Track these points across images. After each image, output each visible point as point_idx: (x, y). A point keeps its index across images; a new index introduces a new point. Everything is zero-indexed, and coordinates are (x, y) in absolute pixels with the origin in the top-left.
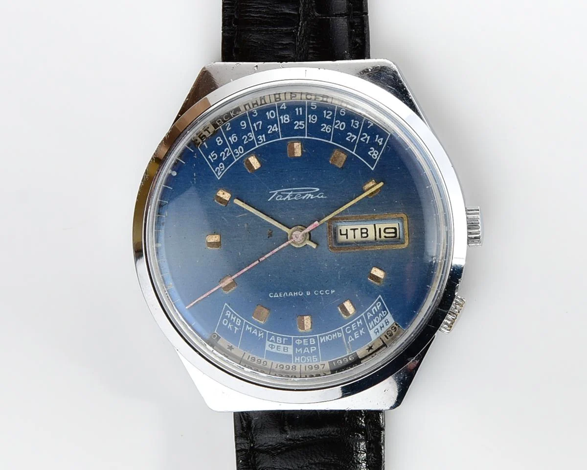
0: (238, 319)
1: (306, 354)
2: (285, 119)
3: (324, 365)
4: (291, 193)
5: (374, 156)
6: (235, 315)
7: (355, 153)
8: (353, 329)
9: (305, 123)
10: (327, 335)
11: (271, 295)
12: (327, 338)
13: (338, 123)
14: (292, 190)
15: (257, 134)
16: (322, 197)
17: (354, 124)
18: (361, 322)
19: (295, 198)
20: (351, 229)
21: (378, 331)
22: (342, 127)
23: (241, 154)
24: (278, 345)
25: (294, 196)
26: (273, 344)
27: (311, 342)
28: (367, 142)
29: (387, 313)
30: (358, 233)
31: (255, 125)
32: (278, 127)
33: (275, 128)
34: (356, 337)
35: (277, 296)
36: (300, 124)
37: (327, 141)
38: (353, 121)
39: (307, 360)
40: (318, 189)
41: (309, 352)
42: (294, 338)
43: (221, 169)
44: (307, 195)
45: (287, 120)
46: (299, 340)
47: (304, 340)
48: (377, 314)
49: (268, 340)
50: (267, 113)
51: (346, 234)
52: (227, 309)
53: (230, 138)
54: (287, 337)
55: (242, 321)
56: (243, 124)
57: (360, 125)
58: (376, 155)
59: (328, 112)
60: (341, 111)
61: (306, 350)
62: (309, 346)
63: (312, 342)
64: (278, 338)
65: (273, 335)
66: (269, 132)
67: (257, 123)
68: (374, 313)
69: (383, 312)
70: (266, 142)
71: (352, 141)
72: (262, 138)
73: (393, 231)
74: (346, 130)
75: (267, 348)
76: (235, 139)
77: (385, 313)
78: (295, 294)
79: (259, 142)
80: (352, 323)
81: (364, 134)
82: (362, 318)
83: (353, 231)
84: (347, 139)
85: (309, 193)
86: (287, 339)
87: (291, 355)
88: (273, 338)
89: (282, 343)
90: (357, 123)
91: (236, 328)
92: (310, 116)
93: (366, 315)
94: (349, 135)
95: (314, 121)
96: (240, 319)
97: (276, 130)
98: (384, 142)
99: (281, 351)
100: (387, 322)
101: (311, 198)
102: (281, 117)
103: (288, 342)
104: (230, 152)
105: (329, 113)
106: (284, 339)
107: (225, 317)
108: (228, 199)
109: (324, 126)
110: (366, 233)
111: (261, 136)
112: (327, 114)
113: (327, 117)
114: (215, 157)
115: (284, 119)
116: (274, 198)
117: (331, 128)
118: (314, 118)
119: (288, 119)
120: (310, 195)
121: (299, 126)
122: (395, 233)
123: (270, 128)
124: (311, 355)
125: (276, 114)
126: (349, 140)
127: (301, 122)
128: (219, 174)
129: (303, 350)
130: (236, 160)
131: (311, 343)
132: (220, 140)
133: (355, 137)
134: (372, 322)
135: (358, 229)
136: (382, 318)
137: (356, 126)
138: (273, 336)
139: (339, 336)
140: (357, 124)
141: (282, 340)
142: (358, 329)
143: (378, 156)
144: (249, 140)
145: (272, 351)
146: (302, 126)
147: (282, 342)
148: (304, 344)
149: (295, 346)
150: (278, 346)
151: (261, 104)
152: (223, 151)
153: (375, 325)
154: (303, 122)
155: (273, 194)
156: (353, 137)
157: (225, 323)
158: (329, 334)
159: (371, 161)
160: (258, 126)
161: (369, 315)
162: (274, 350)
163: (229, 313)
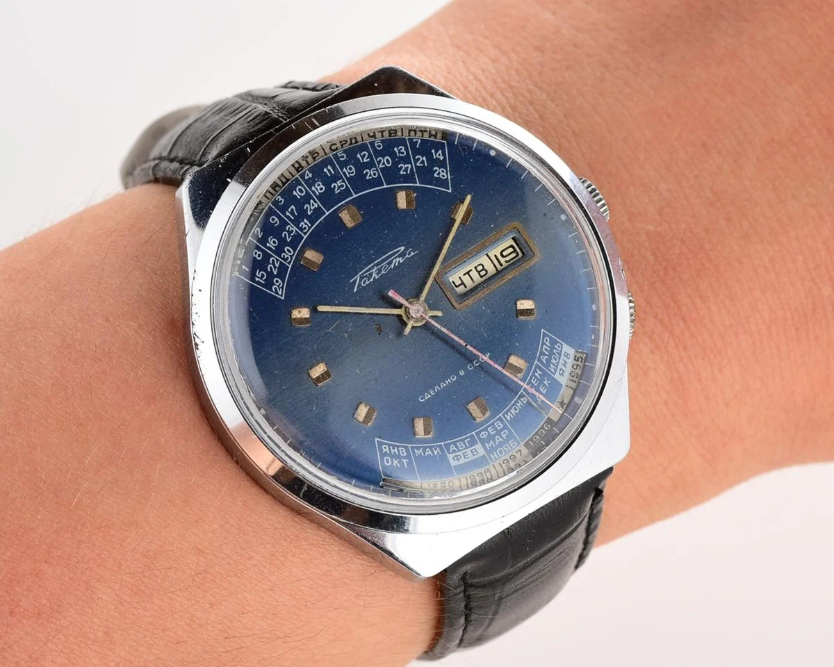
0: (400, 449)
1: (501, 445)
2: (319, 188)
3: (520, 450)
4: (375, 268)
5: (443, 176)
6: (394, 446)
7: (420, 183)
8: (536, 385)
9: (343, 181)
10: (511, 408)
11: (422, 399)
12: (513, 411)
13: (381, 160)
14: (373, 266)
15: (296, 222)
16: (412, 254)
17: (399, 152)
18: (539, 372)
19: (383, 272)
20: (465, 275)
21: (564, 371)
22: (388, 163)
23: (291, 257)
24: (463, 452)
25: (380, 270)
26: (457, 454)
27: (497, 426)
28: (426, 165)
29: (562, 345)
30: (474, 274)
31: (288, 214)
32: (316, 202)
33: (313, 205)
34: (544, 393)
35: (430, 396)
36: (339, 185)
37: (381, 188)
38: (396, 149)
39: (505, 451)
40: (402, 248)
41: (502, 440)
42: (476, 433)
43: (278, 286)
44: (394, 261)
45: (321, 189)
46: (483, 433)
47: (489, 429)
48: (551, 353)
49: (449, 453)
50: (294, 193)
51: (463, 283)
52: (381, 444)
53: (268, 245)
54: (467, 438)
55: (406, 448)
56: (273, 219)
57: (406, 149)
58: (444, 174)
59: (362, 154)
60: (376, 145)
61: (498, 439)
62: (499, 433)
63: (499, 426)
64: (458, 444)
65: (450, 444)
66: (309, 213)
67: (289, 210)
68: (547, 353)
69: (556, 347)
70: (312, 226)
71: (409, 172)
72: (306, 224)
73: (511, 250)
74: (395, 164)
75: (453, 463)
76: (274, 242)
77: (559, 347)
78: (447, 382)
79: (305, 231)
80: (531, 378)
81: (417, 158)
82: (537, 366)
83: (467, 275)
84: (401, 173)
85: (395, 258)
86: (469, 439)
87: (484, 456)
88: (452, 448)
89: (466, 448)
90: (401, 149)
91: (405, 461)
92: (345, 170)
93: (540, 360)
94: (402, 167)
95: (353, 173)
96: (403, 447)
97: (316, 205)
98: (444, 154)
99: (471, 457)
100: (567, 355)
101: (401, 262)
102: (313, 188)
103: (473, 442)
104: (277, 260)
105: (365, 155)
106: (466, 441)
107: (383, 455)
108: (308, 316)
109: (367, 173)
110: (483, 269)
111: (302, 223)
112: (363, 157)
113: (365, 161)
114: (263, 275)
115: (317, 189)
116: (360, 285)
117: (377, 170)
118: (351, 169)
119: (322, 186)
120: (398, 260)
121: (339, 187)
122: (515, 251)
123: (307, 207)
124: (506, 441)
125: (305, 188)
126: (405, 173)
127: (338, 182)
128: (280, 293)
129: (494, 441)
130: (290, 266)
131: (499, 428)
132: (258, 253)
133: (410, 166)
134: (551, 365)
135: (471, 270)
136: (560, 354)
137: (403, 153)
138: (452, 445)
139: (525, 402)
140: (403, 150)
141: (465, 443)
142: (541, 381)
143: (447, 173)
144: (292, 235)
145: (460, 463)
146: (342, 186)
147: (466, 446)
148: (492, 434)
149: (483, 442)
150: (463, 454)
151: (284, 184)
152: (270, 263)
153: (557, 367)
154: (341, 180)
155: (355, 281)
156: (408, 167)
157: (388, 462)
158: (513, 405)
159: (443, 183)
160: (292, 213)
161: (544, 359)
162: (462, 461)
163: (385, 448)
